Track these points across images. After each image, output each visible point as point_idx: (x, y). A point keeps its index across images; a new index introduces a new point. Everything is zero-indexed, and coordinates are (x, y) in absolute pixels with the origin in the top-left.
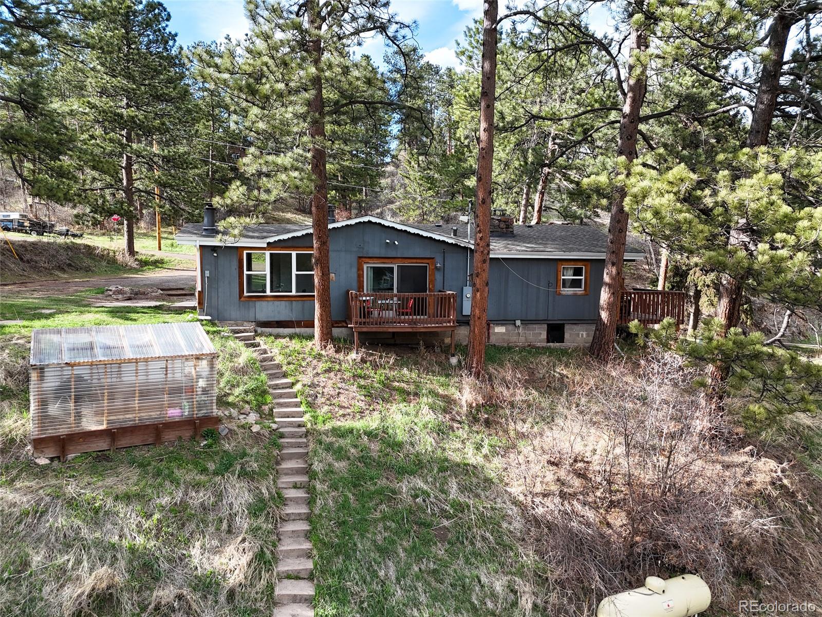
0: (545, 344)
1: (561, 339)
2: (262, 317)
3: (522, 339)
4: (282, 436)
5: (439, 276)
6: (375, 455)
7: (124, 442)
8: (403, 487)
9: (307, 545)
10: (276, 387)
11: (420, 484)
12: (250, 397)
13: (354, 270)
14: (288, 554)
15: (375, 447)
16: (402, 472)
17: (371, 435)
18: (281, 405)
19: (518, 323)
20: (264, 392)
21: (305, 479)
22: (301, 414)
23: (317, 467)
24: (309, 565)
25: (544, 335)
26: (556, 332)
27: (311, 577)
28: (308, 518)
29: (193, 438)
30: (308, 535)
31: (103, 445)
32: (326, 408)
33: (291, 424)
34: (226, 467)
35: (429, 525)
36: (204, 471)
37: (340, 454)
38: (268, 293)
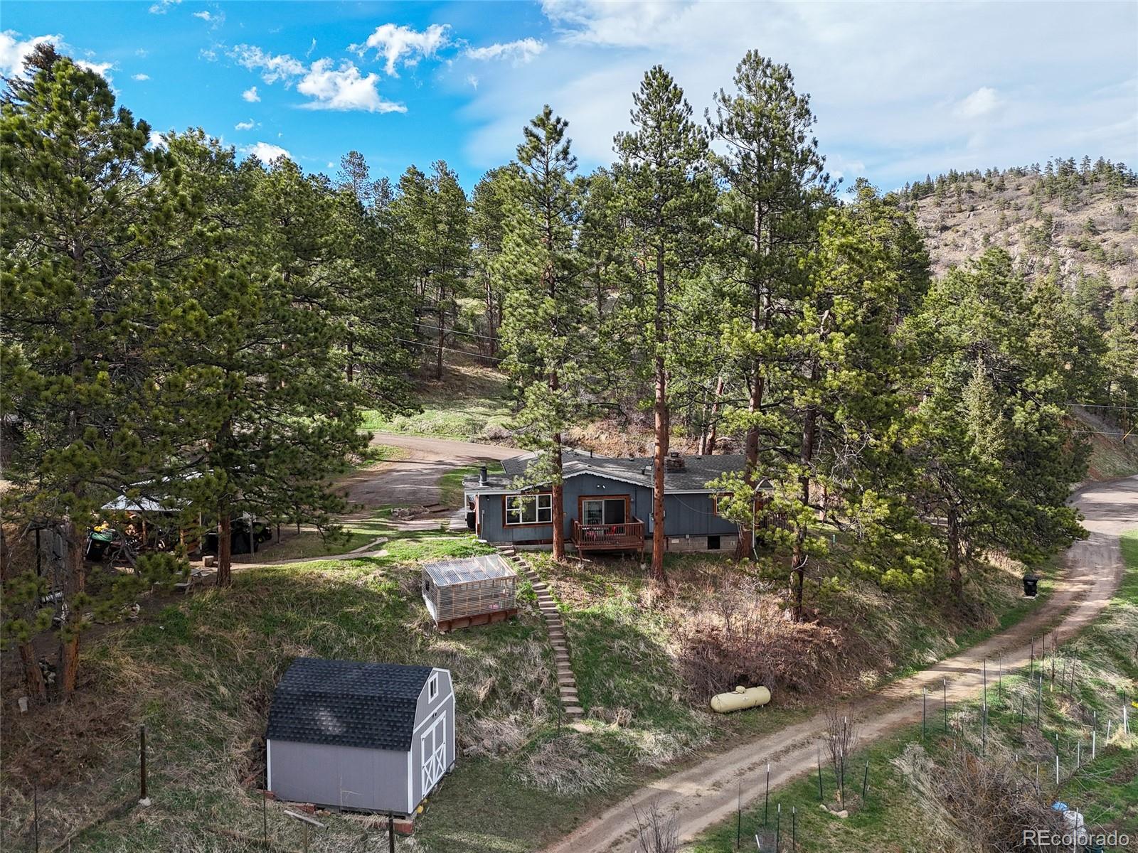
0: (706, 551)
1: (718, 547)
2: (517, 539)
3: (691, 547)
4: (546, 618)
5: (632, 507)
6: (599, 628)
7: (474, 623)
8: (616, 645)
9: (570, 672)
10: (537, 588)
11: (623, 643)
12: (525, 596)
13: (576, 505)
14: (563, 676)
15: (598, 624)
16: (614, 637)
17: (595, 616)
18: (542, 600)
19: (688, 536)
20: (532, 593)
21: (563, 641)
22: (554, 605)
23: (569, 635)
24: (573, 680)
25: (706, 544)
26: (714, 542)
27: (574, 686)
28: (569, 660)
29: (505, 620)
30: (570, 668)
31: (465, 624)
32: (568, 601)
33: (550, 611)
34: (526, 635)
35: (629, 664)
36: (517, 637)
37: (580, 628)
38: (521, 522)
